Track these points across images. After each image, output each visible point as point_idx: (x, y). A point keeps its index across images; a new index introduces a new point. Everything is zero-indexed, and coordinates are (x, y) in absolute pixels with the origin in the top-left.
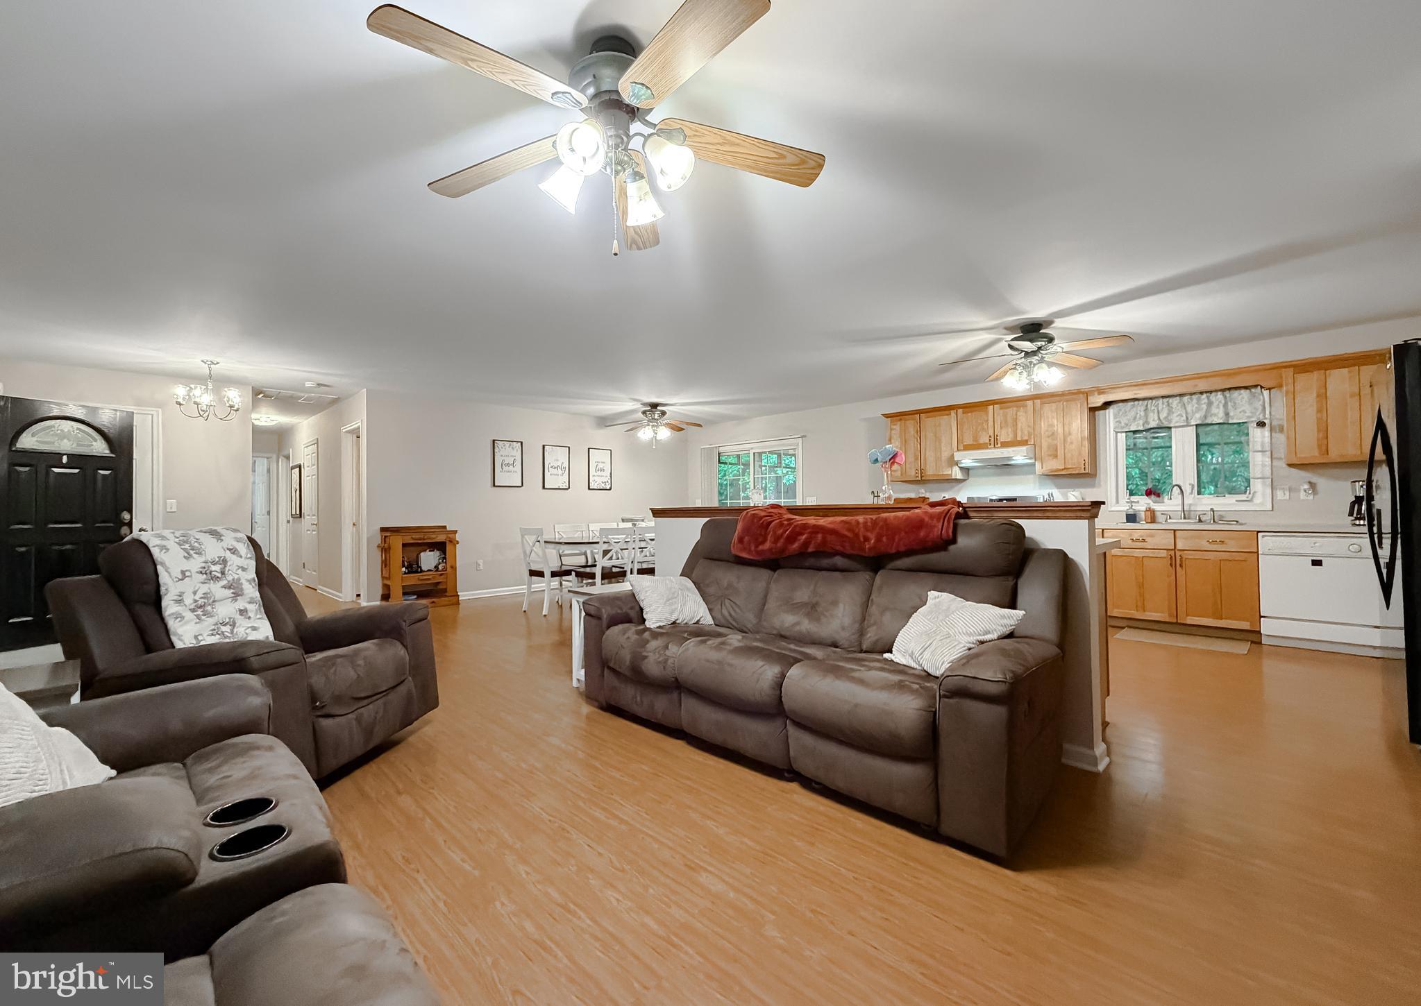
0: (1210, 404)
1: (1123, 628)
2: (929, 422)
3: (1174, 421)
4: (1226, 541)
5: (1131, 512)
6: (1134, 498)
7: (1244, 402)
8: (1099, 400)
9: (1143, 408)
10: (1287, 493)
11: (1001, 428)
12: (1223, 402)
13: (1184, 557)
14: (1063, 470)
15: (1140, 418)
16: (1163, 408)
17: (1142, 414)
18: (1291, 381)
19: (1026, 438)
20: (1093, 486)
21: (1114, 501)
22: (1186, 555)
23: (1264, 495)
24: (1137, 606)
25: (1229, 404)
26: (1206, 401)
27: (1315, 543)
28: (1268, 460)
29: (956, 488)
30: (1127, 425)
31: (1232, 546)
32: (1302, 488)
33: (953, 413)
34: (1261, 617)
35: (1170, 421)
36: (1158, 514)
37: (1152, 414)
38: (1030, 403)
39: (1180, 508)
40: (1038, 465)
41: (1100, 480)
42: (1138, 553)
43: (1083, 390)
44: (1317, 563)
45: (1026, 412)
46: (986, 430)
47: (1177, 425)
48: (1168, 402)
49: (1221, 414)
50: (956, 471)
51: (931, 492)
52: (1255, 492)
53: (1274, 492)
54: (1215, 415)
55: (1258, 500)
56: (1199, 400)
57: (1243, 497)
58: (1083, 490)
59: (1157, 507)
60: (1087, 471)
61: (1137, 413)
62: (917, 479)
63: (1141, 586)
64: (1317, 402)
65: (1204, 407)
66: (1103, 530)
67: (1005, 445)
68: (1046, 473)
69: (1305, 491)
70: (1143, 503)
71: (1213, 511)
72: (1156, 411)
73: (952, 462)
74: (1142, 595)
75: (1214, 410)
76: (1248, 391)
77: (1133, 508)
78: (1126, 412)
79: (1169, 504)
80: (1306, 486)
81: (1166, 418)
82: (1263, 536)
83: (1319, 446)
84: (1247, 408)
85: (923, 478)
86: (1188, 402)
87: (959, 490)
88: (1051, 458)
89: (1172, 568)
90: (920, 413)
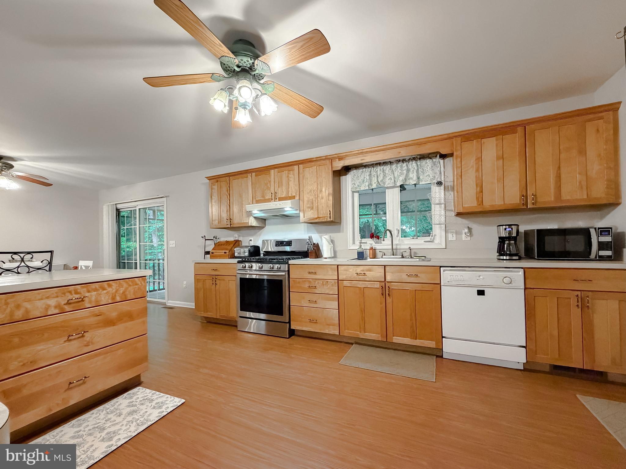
0: (408, 170)
1: (352, 344)
2: (235, 183)
3: (387, 183)
4: (419, 275)
5: (360, 250)
6: (364, 240)
7: (429, 168)
8: (339, 165)
9: (368, 174)
10: (454, 235)
11: (279, 187)
12: (416, 168)
13: (391, 288)
14: (316, 218)
15: (366, 181)
16: (380, 174)
17: (368, 178)
18: (459, 148)
19: (294, 194)
20: (339, 231)
21: (351, 242)
22: (394, 286)
23: (441, 237)
24: (360, 328)
25: (420, 170)
26: (406, 168)
27: (479, 276)
28: (443, 212)
29: (258, 234)
30: (358, 186)
31: (423, 278)
32: (464, 232)
33: (249, 175)
34: (443, 337)
35: (384, 183)
36: (377, 251)
37: (374, 178)
38: (296, 167)
39: (390, 247)
40: (301, 215)
41: (343, 228)
42: (361, 285)
43: (329, 157)
44: (481, 293)
45: (294, 174)
46: (269, 188)
47: (388, 186)
48: (383, 169)
49: (415, 178)
50: (251, 220)
51: (243, 236)
52: (435, 235)
53: (447, 234)
54: (412, 179)
55: (437, 241)
56: (401, 166)
57: (428, 239)
58: (331, 234)
59: (378, 246)
60: (332, 219)
61: (365, 178)
62: (228, 226)
63: (363, 311)
64: (476, 163)
65: (405, 172)
66: (338, 266)
67: (281, 199)
68: (306, 221)
69: (466, 234)
70: (369, 243)
71: (410, 249)
72: (376, 176)
73: (249, 214)
74: (363, 319)
75: (411, 175)
76: (431, 160)
77: (362, 247)
78: (358, 176)
79: (385, 245)
80: (466, 230)
81: (382, 181)
82: (444, 271)
83: (477, 199)
84: (430, 172)
85: (232, 226)
86: (395, 168)
87: (260, 235)
88: (309, 210)
89: (383, 298)
90: (229, 176)
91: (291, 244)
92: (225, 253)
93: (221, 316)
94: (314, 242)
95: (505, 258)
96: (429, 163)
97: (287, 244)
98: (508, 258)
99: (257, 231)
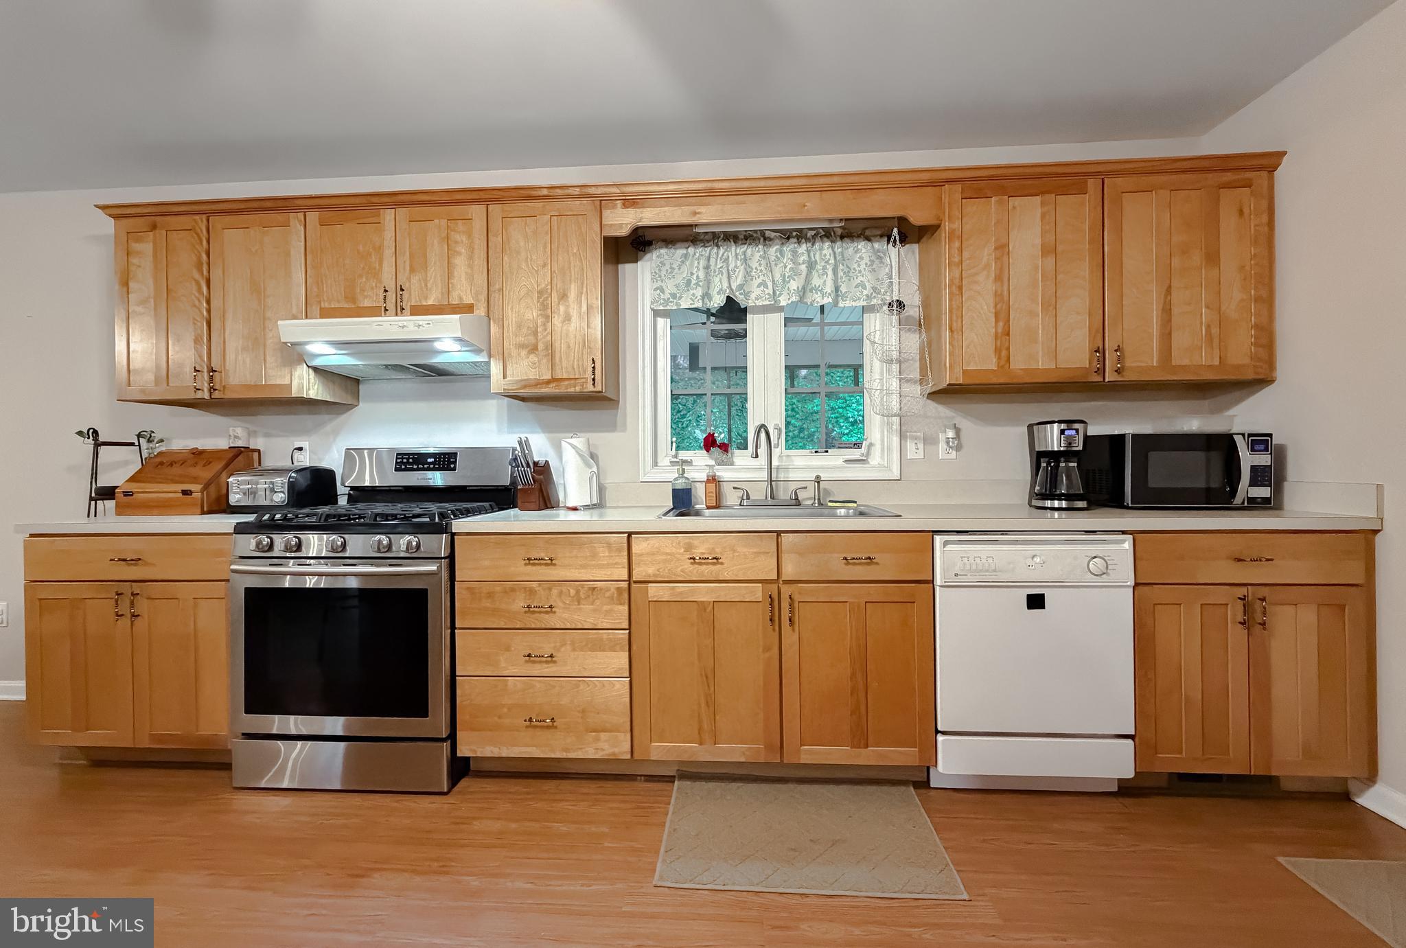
0: (811, 265)
1: (670, 779)
2: (235, 240)
3: (753, 296)
4: (878, 557)
5: (681, 484)
6: (684, 455)
7: (863, 266)
8: (623, 221)
9: (703, 263)
10: (921, 446)
11: (412, 270)
12: (832, 261)
13: (797, 598)
14: (548, 382)
15: (697, 284)
16: (736, 267)
17: (702, 274)
18: (957, 213)
19: (468, 300)
20: (612, 427)
21: (649, 460)
22: (802, 593)
23: (886, 450)
24: (700, 730)
25: (841, 267)
26: (805, 257)
27: (1034, 557)
28: (895, 384)
29: (329, 428)
30: (674, 296)
31: (887, 568)
32: (942, 437)
33: (295, 219)
34: (937, 732)
35: (747, 295)
36: (727, 489)
37: (717, 280)
38: (477, 211)
39: (764, 475)
40: (495, 369)
41: (625, 415)
42: (704, 593)
43: (591, 191)
44: (1036, 602)
45: (469, 235)
46: (376, 274)
47: (759, 303)
48: (744, 253)
49: (829, 288)
50: (301, 378)
51: (267, 435)
52: (871, 445)
53: (903, 442)
54: (817, 289)
55: (875, 460)
56: (794, 252)
57: (855, 454)
58: (589, 435)
59: (724, 474)
60: (599, 388)
61: (692, 274)
62: (199, 395)
63: (709, 677)
64: (997, 259)
65: (803, 267)
66: (630, 534)
67: (417, 310)
68: (513, 388)
69: (948, 443)
70: (700, 465)
71: (818, 482)
72: (724, 271)
73: (294, 354)
74: (711, 702)
75: (816, 281)
76: (869, 244)
77: (685, 475)
78: (673, 269)
79: (743, 469)
80: (951, 434)
81: (741, 287)
82: (946, 543)
83: (998, 351)
84: (867, 278)
85: (216, 395)
86: (776, 256)
87: (336, 433)
88: (524, 353)
89: (774, 630)
90: (209, 214)
91: (455, 463)
92: (185, 493)
93: (154, 738)
94: (536, 460)
95: (1056, 504)
96: (864, 250)
97: (439, 464)
98: (1064, 504)
99: (326, 417)
